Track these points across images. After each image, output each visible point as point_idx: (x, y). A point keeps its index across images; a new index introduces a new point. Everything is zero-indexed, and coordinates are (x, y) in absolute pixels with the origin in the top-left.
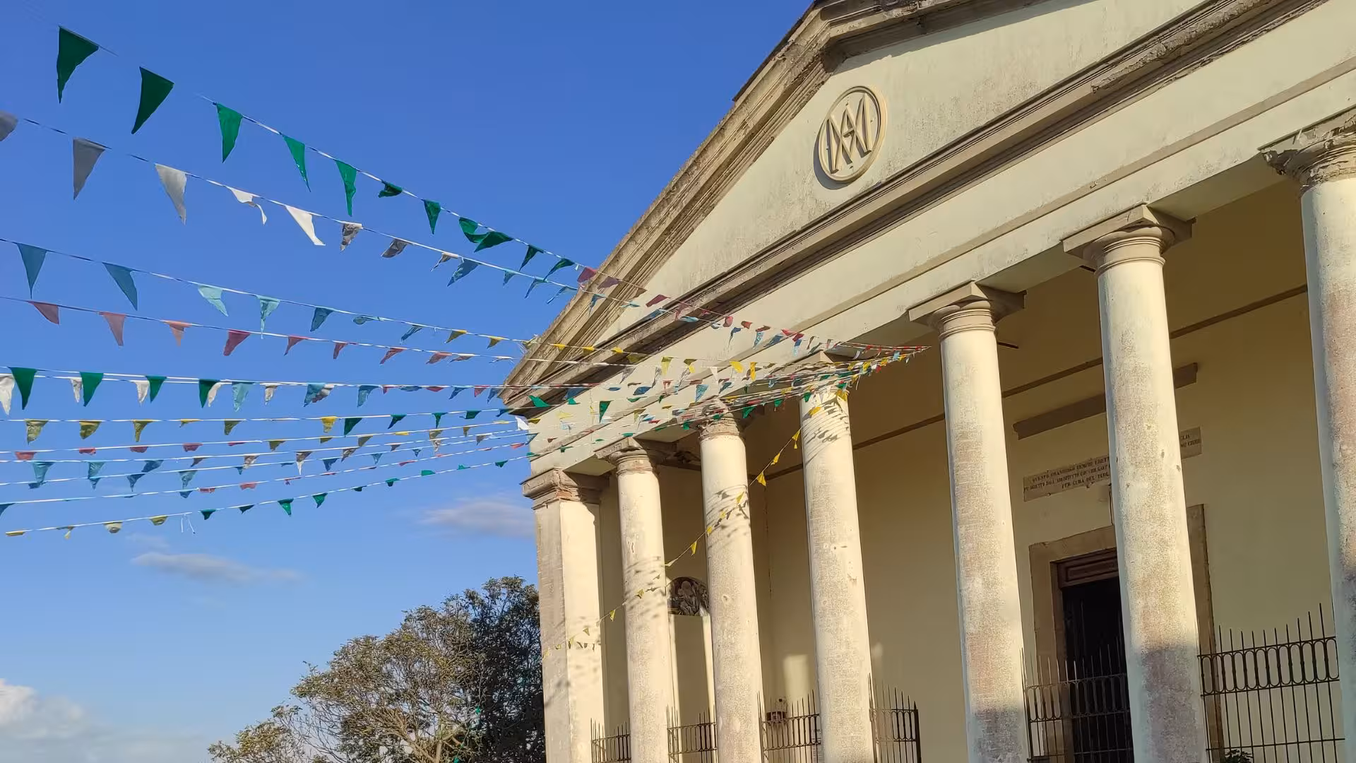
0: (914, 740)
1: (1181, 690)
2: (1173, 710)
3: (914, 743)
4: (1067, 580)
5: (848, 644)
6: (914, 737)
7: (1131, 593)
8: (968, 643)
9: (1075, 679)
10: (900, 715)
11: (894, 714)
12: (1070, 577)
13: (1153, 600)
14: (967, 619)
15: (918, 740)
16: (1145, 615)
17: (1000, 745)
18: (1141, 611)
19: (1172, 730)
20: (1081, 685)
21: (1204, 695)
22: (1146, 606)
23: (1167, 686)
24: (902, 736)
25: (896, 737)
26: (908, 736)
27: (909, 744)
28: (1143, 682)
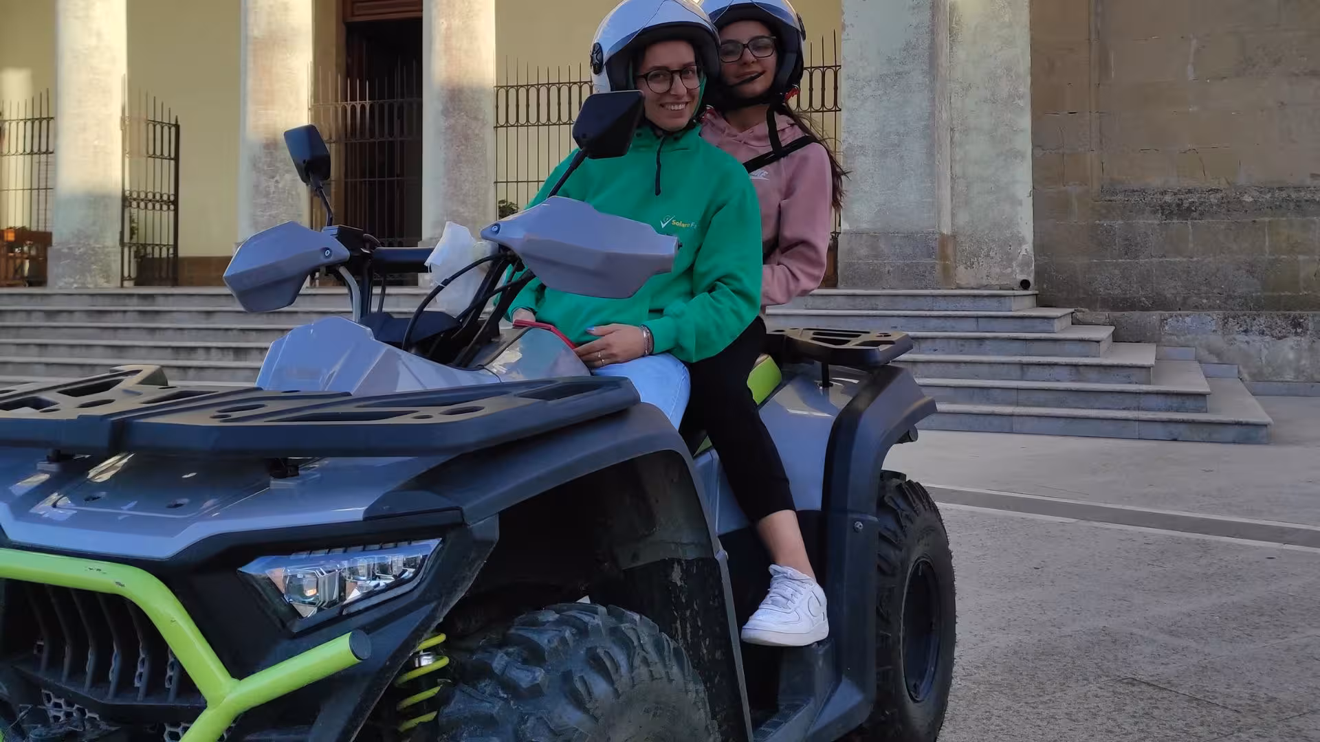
0: (172, 159)
1: (476, 118)
2: (467, 138)
3: (173, 162)
4: (353, 15)
5: (99, 35)
6: (173, 155)
7: (434, 12)
8: (250, 47)
9: (365, 100)
10: (158, 127)
11: (151, 126)
12: (357, 13)
13: (456, 23)
14: (251, 19)
15: (177, 159)
16: (448, 38)
17: (278, 165)
18: (443, 31)
19: (463, 159)
20: (372, 106)
21: (496, 127)
22: (449, 28)
23: (463, 114)
24: (158, 153)
25: (151, 152)
26: (166, 154)
27: (166, 162)
28: (440, 107)
